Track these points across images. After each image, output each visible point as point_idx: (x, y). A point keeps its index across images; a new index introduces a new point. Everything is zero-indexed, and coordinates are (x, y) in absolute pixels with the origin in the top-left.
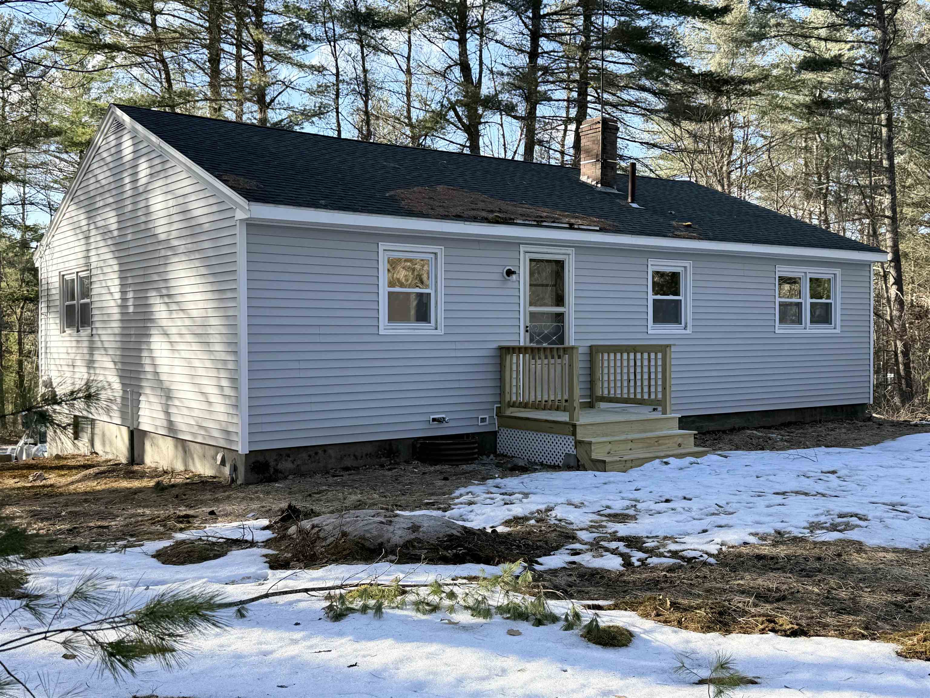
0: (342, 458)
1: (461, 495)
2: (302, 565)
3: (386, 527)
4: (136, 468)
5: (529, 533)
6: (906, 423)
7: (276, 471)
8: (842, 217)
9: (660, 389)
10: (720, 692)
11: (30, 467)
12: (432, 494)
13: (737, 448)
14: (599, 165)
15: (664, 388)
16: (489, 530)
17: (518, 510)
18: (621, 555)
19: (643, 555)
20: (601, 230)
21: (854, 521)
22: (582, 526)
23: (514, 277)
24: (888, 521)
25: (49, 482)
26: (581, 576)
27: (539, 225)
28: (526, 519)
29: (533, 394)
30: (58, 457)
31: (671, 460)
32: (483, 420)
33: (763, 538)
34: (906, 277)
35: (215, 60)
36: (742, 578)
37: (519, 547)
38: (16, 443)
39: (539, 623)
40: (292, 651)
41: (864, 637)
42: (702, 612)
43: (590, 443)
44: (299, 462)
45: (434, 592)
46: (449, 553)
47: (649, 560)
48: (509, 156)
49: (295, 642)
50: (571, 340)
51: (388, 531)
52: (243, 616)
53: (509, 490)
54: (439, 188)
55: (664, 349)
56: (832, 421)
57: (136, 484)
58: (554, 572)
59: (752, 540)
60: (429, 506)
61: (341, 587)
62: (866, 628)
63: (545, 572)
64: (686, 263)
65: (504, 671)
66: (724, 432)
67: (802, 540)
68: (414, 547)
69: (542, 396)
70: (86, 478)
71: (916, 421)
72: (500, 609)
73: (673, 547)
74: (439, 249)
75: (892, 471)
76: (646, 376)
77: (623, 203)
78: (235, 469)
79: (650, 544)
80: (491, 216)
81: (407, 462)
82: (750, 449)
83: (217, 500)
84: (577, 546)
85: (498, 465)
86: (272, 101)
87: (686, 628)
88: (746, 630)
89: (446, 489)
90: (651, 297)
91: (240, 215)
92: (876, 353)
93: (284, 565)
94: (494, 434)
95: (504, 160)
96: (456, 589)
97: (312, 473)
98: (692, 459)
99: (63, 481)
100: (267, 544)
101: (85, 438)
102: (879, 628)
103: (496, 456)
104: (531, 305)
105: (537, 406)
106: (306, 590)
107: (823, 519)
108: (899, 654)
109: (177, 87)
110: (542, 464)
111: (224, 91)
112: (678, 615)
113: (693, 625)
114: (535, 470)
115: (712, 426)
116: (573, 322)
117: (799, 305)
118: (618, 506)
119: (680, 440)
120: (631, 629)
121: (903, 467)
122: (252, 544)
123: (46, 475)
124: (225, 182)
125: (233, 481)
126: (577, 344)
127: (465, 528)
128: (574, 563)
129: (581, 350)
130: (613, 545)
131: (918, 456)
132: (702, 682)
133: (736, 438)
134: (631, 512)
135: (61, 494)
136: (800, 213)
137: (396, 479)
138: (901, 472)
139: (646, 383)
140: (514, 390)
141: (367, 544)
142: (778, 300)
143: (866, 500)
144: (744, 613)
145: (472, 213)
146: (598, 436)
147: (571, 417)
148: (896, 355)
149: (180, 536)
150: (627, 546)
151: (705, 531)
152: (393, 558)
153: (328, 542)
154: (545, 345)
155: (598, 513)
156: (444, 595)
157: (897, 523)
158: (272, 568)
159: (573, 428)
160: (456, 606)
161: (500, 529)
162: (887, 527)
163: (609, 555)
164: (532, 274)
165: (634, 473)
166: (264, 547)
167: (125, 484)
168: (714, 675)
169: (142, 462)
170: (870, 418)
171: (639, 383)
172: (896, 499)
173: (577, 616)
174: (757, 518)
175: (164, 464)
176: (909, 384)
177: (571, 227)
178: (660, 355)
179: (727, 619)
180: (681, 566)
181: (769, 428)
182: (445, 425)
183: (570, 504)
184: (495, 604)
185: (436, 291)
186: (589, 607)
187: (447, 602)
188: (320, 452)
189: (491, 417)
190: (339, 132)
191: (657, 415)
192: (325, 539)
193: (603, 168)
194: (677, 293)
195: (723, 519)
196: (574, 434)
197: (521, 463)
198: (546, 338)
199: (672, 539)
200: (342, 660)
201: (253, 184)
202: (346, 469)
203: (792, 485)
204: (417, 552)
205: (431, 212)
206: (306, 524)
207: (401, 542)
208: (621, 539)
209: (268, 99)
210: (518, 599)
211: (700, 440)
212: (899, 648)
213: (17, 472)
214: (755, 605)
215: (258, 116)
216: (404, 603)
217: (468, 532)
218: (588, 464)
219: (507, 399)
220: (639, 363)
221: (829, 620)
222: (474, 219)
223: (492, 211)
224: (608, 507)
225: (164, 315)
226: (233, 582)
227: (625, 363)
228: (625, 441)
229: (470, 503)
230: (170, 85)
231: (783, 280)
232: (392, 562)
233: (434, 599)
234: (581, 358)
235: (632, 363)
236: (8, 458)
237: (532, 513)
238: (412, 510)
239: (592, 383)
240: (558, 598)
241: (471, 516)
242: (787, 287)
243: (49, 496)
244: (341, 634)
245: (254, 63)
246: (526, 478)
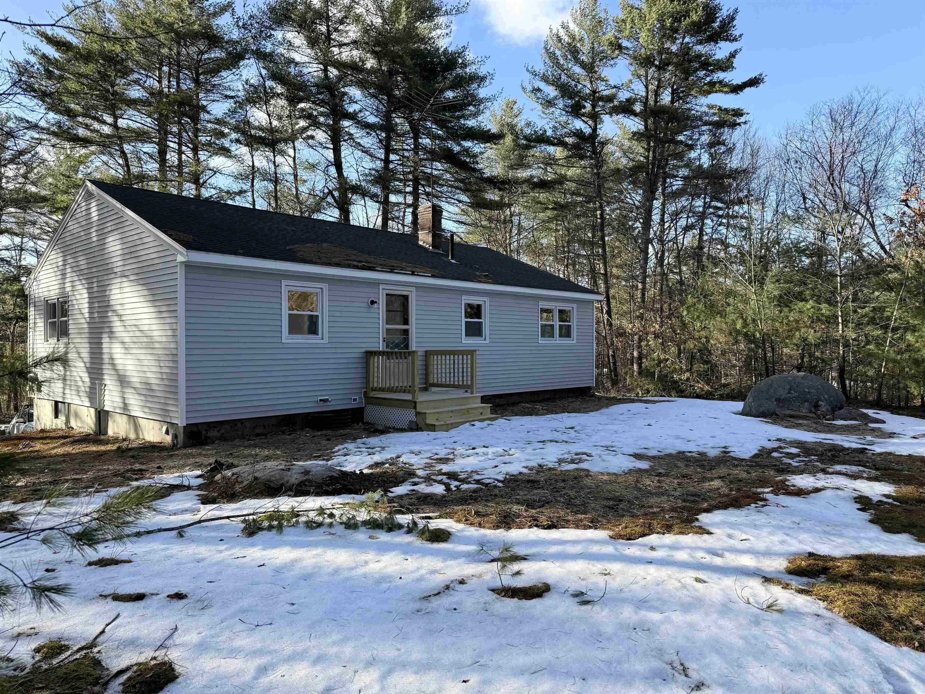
0: (254, 428)
1: (339, 450)
2: (225, 501)
3: (285, 473)
4: (102, 437)
5: (385, 473)
6: (614, 398)
7: (207, 438)
8: (577, 273)
9: (469, 378)
10: (504, 566)
11: (20, 438)
12: (319, 450)
13: (516, 415)
14: (431, 235)
15: (472, 378)
16: (358, 472)
17: (377, 458)
18: (444, 484)
19: (457, 483)
20: (433, 276)
21: (584, 457)
22: (420, 467)
23: (376, 305)
24: (604, 457)
25: (37, 449)
26: (418, 499)
27: (392, 271)
28: (383, 464)
29: (388, 382)
30: (42, 431)
31: (476, 423)
32: (355, 400)
33: (531, 469)
34: (614, 310)
35: (162, 152)
36: (518, 495)
37: (378, 482)
38: (9, 422)
39: (390, 530)
40: (219, 557)
41: (590, 527)
42: (494, 517)
43: (425, 413)
44: (223, 431)
45: (319, 514)
46: (330, 488)
47: (462, 486)
48: (371, 226)
49: (221, 552)
50: (413, 347)
51: (287, 475)
52: (182, 536)
53: (372, 446)
54: (324, 245)
55: (472, 353)
56: (572, 397)
57: (103, 448)
58: (401, 497)
59: (525, 471)
60: (317, 458)
61: (253, 514)
62: (592, 522)
63: (395, 497)
64: (485, 299)
65: (366, 563)
66: (509, 405)
67: (554, 469)
68: (305, 485)
69: (394, 383)
70: (63, 444)
71: (620, 397)
72: (365, 523)
73: (477, 477)
74: (325, 286)
75: (606, 427)
76: (461, 370)
77: (445, 259)
78: (175, 437)
79: (462, 476)
80: (360, 264)
81: (302, 429)
82: (524, 415)
83: (163, 459)
84: (416, 480)
85: (364, 430)
86: (205, 182)
87: (484, 527)
88: (520, 527)
89: (328, 446)
90: (464, 320)
91: (180, 258)
92: (596, 356)
93: (213, 501)
94: (362, 409)
95: (367, 228)
96: (334, 511)
97: (232, 439)
98: (489, 422)
99: (46, 447)
100: (200, 487)
101: (62, 417)
102: (599, 521)
103: (363, 423)
104: (387, 324)
105: (391, 390)
106: (228, 517)
107: (566, 456)
108: (611, 537)
109: (134, 170)
110: (394, 428)
111: (169, 175)
112: (478, 519)
113: (487, 525)
114: (389, 432)
115: (502, 401)
116: (414, 335)
117: (552, 326)
118: (442, 454)
119: (481, 411)
120: (449, 530)
121: (613, 424)
122: (189, 488)
123: (33, 444)
124: (170, 236)
125: (174, 445)
126: (418, 349)
127: (341, 471)
128: (414, 490)
129: (419, 354)
130: (439, 478)
131: (621, 417)
132: (492, 561)
133: (516, 409)
134: (451, 456)
135: (45, 457)
136: (552, 270)
137: (293, 441)
138: (611, 427)
139: (461, 374)
140: (376, 380)
141: (272, 485)
142: (540, 322)
143: (591, 444)
144: (519, 516)
145: (346, 262)
146: (431, 409)
147: (413, 397)
148: (608, 357)
149: (135, 484)
150: (448, 478)
151: (496, 467)
152: (291, 493)
153: (244, 484)
154: (396, 350)
155: (430, 458)
156: (326, 516)
157: (610, 458)
158: (203, 503)
159: (414, 404)
160: (334, 523)
161: (365, 471)
162: (603, 460)
163: (437, 485)
164: (387, 305)
165: (453, 432)
166: (198, 489)
167: (94, 448)
168: (501, 556)
169: (106, 433)
170: (594, 395)
171: (456, 375)
172: (609, 443)
173: (415, 524)
174: (528, 457)
175: (122, 434)
176: (616, 375)
177: (413, 274)
178: (469, 357)
179: (508, 520)
180: (481, 489)
181: (535, 402)
182: (329, 404)
183: (412, 452)
184: (361, 519)
185: (322, 314)
186: (423, 518)
187: (328, 520)
188: (239, 424)
189: (360, 398)
190: (254, 205)
191: (468, 395)
192: (242, 482)
193: (433, 236)
194: (480, 317)
195: (507, 458)
196: (415, 408)
197: (380, 428)
198: (397, 346)
199: (477, 472)
200: (253, 562)
201: (190, 238)
202: (257, 435)
203: (549, 436)
204: (308, 488)
205: (318, 260)
206: (229, 473)
207: (297, 482)
208: (444, 474)
209: (201, 181)
210: (376, 515)
211: (494, 410)
212: (611, 533)
213: (9, 443)
214: (526, 511)
215: (194, 192)
216: (297, 522)
217: (345, 474)
218: (424, 427)
219: (371, 386)
220: (456, 362)
221: (570, 518)
222: (349, 266)
223: (360, 262)
224: (437, 454)
225: (121, 329)
226: (175, 514)
227: (448, 362)
228: (448, 412)
229: (345, 455)
230: (129, 169)
231: (543, 311)
232: (289, 496)
233: (320, 519)
234: (420, 358)
235: (452, 362)
236: (3, 432)
237: (387, 460)
238: (305, 461)
239: (426, 375)
240: (403, 513)
241: (346, 464)
242: (545, 315)
243: (34, 458)
244: (253, 545)
245: (191, 156)
246: (383, 437)
